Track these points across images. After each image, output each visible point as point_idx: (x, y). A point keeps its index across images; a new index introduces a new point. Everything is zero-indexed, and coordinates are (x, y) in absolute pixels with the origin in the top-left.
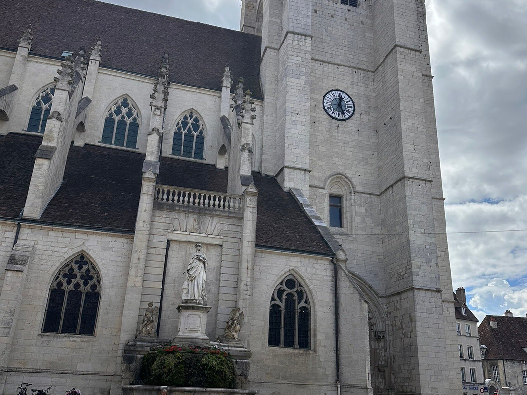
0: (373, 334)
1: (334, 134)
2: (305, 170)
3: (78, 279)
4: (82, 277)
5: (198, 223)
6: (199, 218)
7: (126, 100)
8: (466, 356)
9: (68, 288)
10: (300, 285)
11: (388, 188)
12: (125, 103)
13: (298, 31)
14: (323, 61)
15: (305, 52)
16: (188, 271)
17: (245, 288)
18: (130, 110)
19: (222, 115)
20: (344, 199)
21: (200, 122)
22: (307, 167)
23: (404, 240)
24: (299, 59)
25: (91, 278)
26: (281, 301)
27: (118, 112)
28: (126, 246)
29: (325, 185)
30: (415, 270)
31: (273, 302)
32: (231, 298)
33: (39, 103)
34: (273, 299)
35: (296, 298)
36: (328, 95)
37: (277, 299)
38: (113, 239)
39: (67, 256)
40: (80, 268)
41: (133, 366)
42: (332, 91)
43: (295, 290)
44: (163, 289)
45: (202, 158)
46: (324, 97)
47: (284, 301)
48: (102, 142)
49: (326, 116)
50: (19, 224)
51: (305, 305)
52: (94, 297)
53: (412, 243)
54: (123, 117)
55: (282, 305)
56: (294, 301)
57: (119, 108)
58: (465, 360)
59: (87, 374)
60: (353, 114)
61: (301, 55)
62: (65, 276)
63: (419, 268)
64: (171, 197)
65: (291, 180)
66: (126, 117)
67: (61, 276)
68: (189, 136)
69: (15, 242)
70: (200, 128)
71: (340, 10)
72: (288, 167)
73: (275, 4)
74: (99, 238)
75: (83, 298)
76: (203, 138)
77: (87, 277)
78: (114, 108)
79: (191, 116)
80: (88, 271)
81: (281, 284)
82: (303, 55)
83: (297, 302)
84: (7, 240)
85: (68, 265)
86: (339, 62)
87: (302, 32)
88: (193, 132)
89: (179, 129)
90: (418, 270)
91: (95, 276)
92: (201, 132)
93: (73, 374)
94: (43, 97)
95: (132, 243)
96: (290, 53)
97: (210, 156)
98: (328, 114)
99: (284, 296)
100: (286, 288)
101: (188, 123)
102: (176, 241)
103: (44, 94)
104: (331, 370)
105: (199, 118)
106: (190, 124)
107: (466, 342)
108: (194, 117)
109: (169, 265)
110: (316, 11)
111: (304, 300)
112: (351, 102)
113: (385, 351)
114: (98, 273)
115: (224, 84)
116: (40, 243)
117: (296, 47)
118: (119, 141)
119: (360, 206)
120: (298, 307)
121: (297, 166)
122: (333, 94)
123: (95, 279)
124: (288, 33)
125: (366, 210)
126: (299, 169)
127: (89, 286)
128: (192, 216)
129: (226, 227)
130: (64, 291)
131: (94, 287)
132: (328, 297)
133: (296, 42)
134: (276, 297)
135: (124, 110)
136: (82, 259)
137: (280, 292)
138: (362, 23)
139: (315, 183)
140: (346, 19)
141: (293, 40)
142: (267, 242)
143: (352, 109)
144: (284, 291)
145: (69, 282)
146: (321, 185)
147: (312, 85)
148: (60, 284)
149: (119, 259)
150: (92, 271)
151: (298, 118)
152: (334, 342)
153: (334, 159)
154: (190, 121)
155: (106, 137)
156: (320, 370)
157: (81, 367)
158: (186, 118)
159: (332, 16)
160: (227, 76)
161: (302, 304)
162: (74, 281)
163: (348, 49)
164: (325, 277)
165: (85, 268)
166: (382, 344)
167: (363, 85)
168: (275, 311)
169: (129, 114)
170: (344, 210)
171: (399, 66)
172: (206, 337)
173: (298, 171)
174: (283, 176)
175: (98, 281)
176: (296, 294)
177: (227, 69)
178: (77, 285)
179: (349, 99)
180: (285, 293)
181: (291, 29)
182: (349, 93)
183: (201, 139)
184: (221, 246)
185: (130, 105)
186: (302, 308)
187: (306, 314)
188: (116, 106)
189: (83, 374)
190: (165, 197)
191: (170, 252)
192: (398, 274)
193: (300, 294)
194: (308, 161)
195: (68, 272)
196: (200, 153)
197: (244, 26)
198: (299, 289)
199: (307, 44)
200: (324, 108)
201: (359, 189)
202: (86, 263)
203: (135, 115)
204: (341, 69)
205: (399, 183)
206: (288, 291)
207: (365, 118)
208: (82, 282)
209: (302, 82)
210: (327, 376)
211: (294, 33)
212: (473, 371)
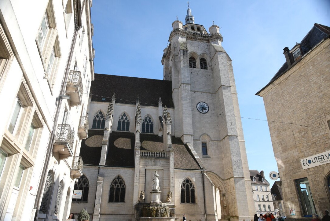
0: (221, 195)
1: (202, 119)
2: (191, 135)
3: (118, 184)
4: (119, 183)
5: (155, 163)
6: (155, 161)
7: (125, 114)
8: (266, 200)
9: (115, 187)
10: (191, 181)
11: (223, 139)
12: (124, 115)
13: (185, 83)
14: (195, 91)
15: (188, 90)
16: (153, 180)
17: (172, 184)
18: (126, 117)
19: (159, 116)
20: (207, 144)
21: (151, 119)
22: (192, 134)
23: (230, 159)
24: (186, 93)
25: (122, 183)
26: (184, 187)
27: (122, 118)
28: (132, 172)
29: (200, 139)
30: (234, 170)
31: (182, 188)
32: (168, 188)
33: (95, 118)
34: (182, 187)
35: (190, 186)
36: (198, 104)
37: (183, 187)
38: (128, 170)
39: (114, 177)
40: (118, 180)
41: (139, 211)
42: (200, 102)
43: (189, 183)
44: (145, 186)
45: (153, 133)
46: (197, 105)
47: (185, 187)
48: (117, 130)
49: (198, 112)
50: (99, 167)
51: (193, 188)
52: (124, 189)
53: (232, 160)
54: (124, 120)
55: (185, 189)
56: (189, 187)
57: (122, 117)
58: (265, 201)
59: (124, 215)
60: (208, 110)
61: (187, 92)
62: (114, 183)
63: (236, 169)
64: (145, 154)
65: (186, 139)
66: (125, 120)
67: (113, 184)
68: (148, 125)
69: (98, 173)
70: (152, 121)
71: (200, 71)
72: (185, 135)
73: (176, 72)
74: (124, 170)
75: (120, 190)
76: (153, 125)
77: (121, 183)
78: (121, 117)
79: (148, 117)
80: (121, 181)
81: (184, 181)
82: (188, 92)
83: (190, 187)
84: (96, 172)
85: (115, 180)
86: (201, 91)
87: (187, 83)
88: (149, 123)
89: (144, 122)
90: (235, 170)
91: (123, 183)
92: (152, 123)
93: (119, 215)
94: (96, 116)
95: (134, 171)
96: (183, 91)
97: (156, 132)
98: (199, 111)
99: (185, 186)
100: (186, 183)
101: (147, 120)
102: (148, 169)
103: (97, 114)
104: (203, 210)
105: (151, 117)
106: (148, 120)
107: (265, 194)
108: (149, 117)
109: (146, 178)
110: (191, 73)
111: (192, 186)
112: (207, 106)
113: (226, 201)
114: (124, 181)
115: (159, 104)
116: (106, 173)
117: (185, 89)
118: (123, 129)
119: (213, 146)
120: (190, 189)
121: (188, 134)
122: (200, 104)
123: (123, 184)
124: (181, 84)
125: (216, 148)
126: (189, 135)
127: (122, 186)
128: (153, 160)
129: (164, 163)
130: (114, 188)
131: (123, 186)
132: (200, 185)
133: (185, 87)
134: (183, 186)
135: (124, 118)
136: (119, 178)
137: (184, 185)
138: (209, 75)
139: (196, 139)
140: (203, 75)
141: (184, 86)
142: (178, 167)
143: (208, 109)
144: (185, 184)
145: (115, 185)
146: (198, 139)
147: (192, 101)
148: (113, 186)
149: (130, 176)
150: (122, 181)
151: (187, 116)
152: (203, 200)
153: (202, 128)
154: (148, 119)
155: (119, 129)
156: (199, 210)
157: (122, 213)
158: (146, 118)
159: (198, 74)
160: (160, 101)
161: (192, 188)
162: (117, 185)
163: (204, 86)
164: (199, 178)
165: (120, 180)
166: (225, 198)
167: (211, 99)
168: (183, 191)
169: (126, 119)
170: (208, 148)
171: (223, 93)
172: (161, 202)
173: (189, 136)
174: (183, 138)
175: (125, 184)
176: (189, 185)
177: (160, 98)
178: (118, 186)
179: (206, 105)
180: (186, 185)
181: (182, 82)
182: (206, 103)
183: (152, 125)
184: (163, 170)
185: (126, 115)
186: (192, 189)
187: (193, 191)
188: (121, 116)
189: (122, 215)
190: (143, 154)
191: (146, 173)
192: (229, 172)
193: (191, 185)
194: (192, 132)
195: (115, 182)
196: (152, 131)
197: (165, 76)
198: (190, 183)
199: (189, 87)
200: (197, 109)
201: (213, 139)
202: (120, 178)
203: (128, 119)
204: (203, 94)
205: (227, 137)
206: (187, 184)
207: (213, 112)
208: (119, 185)
209: (188, 102)
210: (202, 212)
211: (184, 84)
212: (269, 206)
